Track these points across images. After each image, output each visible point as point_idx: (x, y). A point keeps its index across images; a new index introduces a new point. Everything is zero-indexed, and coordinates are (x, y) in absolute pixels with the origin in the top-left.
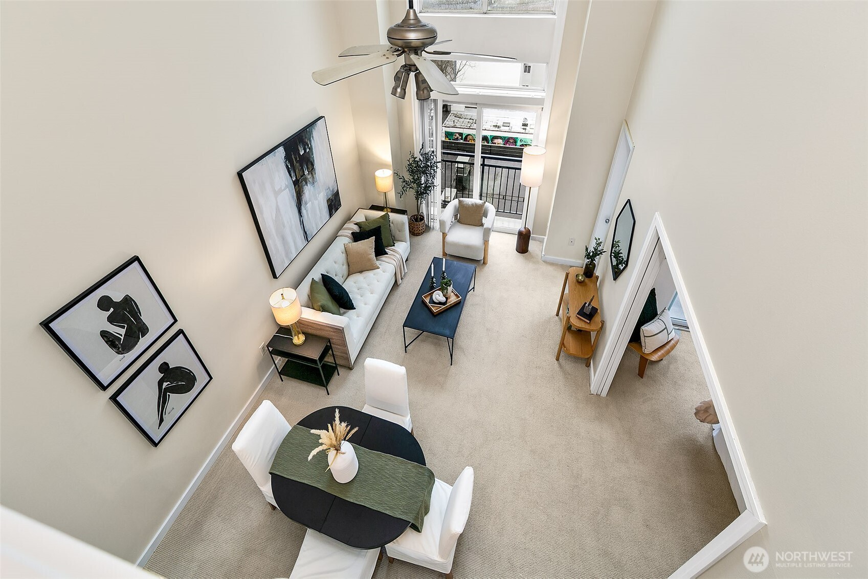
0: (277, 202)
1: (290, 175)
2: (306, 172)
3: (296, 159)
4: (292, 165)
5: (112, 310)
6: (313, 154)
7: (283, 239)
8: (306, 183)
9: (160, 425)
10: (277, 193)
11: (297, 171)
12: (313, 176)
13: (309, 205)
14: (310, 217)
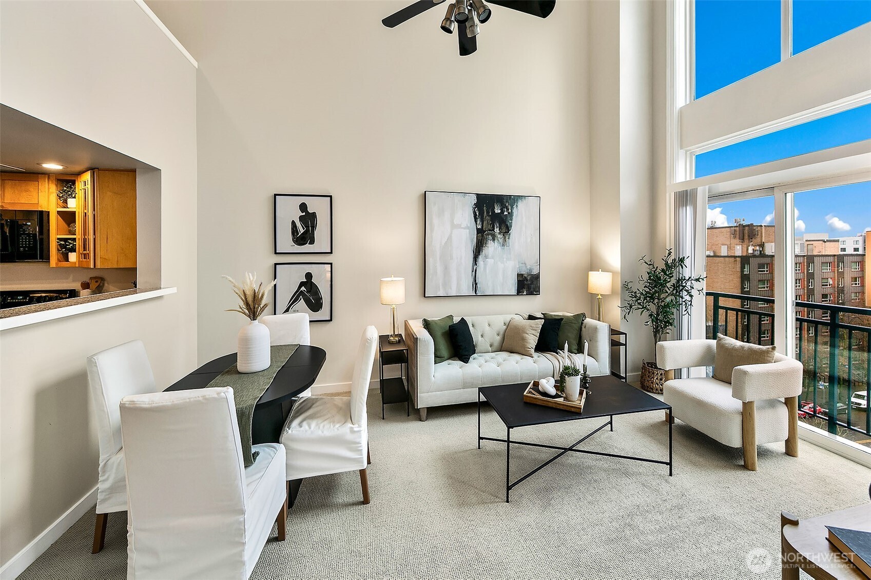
0: (451, 233)
1: (476, 222)
2: (497, 230)
3: (488, 213)
4: (481, 214)
5: (304, 214)
6: (512, 220)
7: (446, 269)
8: (494, 240)
9: (284, 312)
10: (454, 226)
11: (485, 223)
12: (505, 238)
13: (490, 261)
14: (487, 271)
